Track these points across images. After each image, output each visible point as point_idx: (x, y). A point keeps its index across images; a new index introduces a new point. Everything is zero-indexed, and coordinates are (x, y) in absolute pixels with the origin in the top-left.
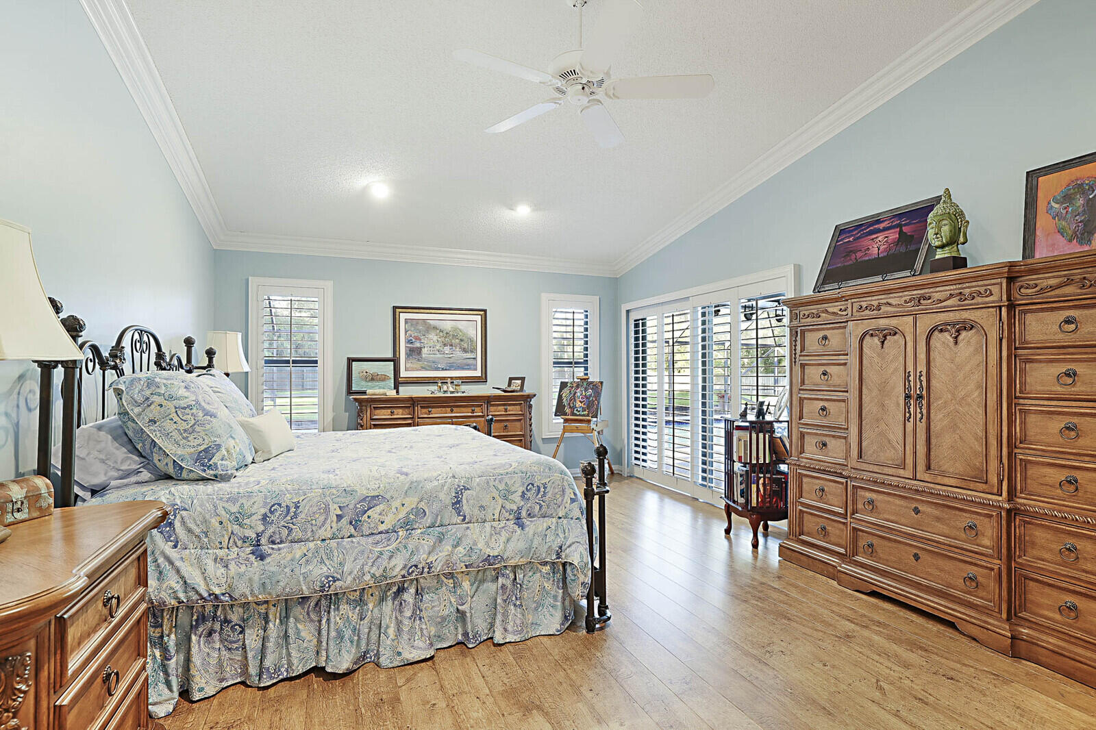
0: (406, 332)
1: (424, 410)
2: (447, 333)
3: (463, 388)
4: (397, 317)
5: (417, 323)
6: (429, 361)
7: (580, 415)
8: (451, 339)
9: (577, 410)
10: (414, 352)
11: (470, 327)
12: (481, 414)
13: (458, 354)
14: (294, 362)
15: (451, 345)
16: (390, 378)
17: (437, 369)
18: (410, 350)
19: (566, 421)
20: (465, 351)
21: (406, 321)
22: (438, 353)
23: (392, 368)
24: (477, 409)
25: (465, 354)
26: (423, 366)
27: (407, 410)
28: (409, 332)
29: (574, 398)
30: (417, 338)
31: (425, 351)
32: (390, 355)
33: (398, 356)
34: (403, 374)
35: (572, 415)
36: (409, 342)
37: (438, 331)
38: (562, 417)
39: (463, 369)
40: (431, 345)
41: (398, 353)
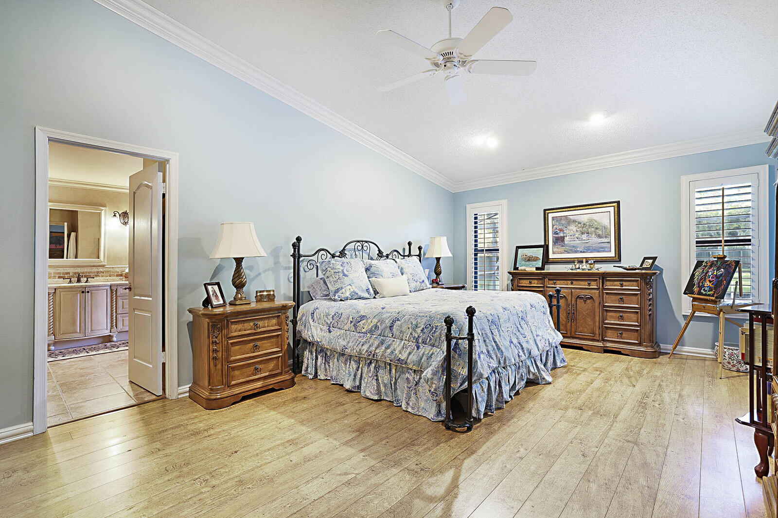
0: (553, 226)
1: (551, 282)
2: (584, 224)
3: (597, 266)
4: (547, 216)
5: (561, 219)
6: (570, 246)
7: (705, 295)
8: (586, 228)
9: (704, 290)
10: (559, 240)
11: (605, 218)
12: (595, 287)
13: (594, 240)
14: (486, 250)
15: (588, 233)
16: (540, 259)
17: (576, 252)
18: (556, 239)
19: (694, 299)
20: (599, 236)
21: (553, 218)
22: (577, 239)
23: (542, 252)
24: (593, 283)
25: (600, 240)
26: (566, 250)
27: (540, 281)
28: (555, 226)
29: (705, 278)
30: (561, 230)
31: (566, 239)
32: (543, 243)
33: (547, 244)
34: (551, 256)
35: (698, 294)
36: (556, 233)
37: (577, 223)
38: (690, 295)
39: (599, 252)
40: (571, 233)
41: (547, 242)
